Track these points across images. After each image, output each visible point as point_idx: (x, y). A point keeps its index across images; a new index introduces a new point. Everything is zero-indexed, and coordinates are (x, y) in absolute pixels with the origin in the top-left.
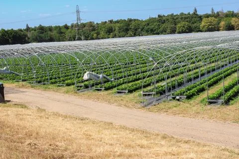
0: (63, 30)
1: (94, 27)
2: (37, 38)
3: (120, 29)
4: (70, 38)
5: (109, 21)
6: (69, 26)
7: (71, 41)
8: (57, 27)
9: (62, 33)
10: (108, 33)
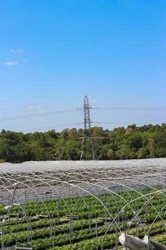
0: (50, 141)
1: (106, 136)
2: (5, 153)
3: (156, 142)
4: (64, 154)
5: (129, 127)
6: (59, 134)
7: (67, 160)
8: (38, 135)
9: (47, 145)
10: (134, 149)
